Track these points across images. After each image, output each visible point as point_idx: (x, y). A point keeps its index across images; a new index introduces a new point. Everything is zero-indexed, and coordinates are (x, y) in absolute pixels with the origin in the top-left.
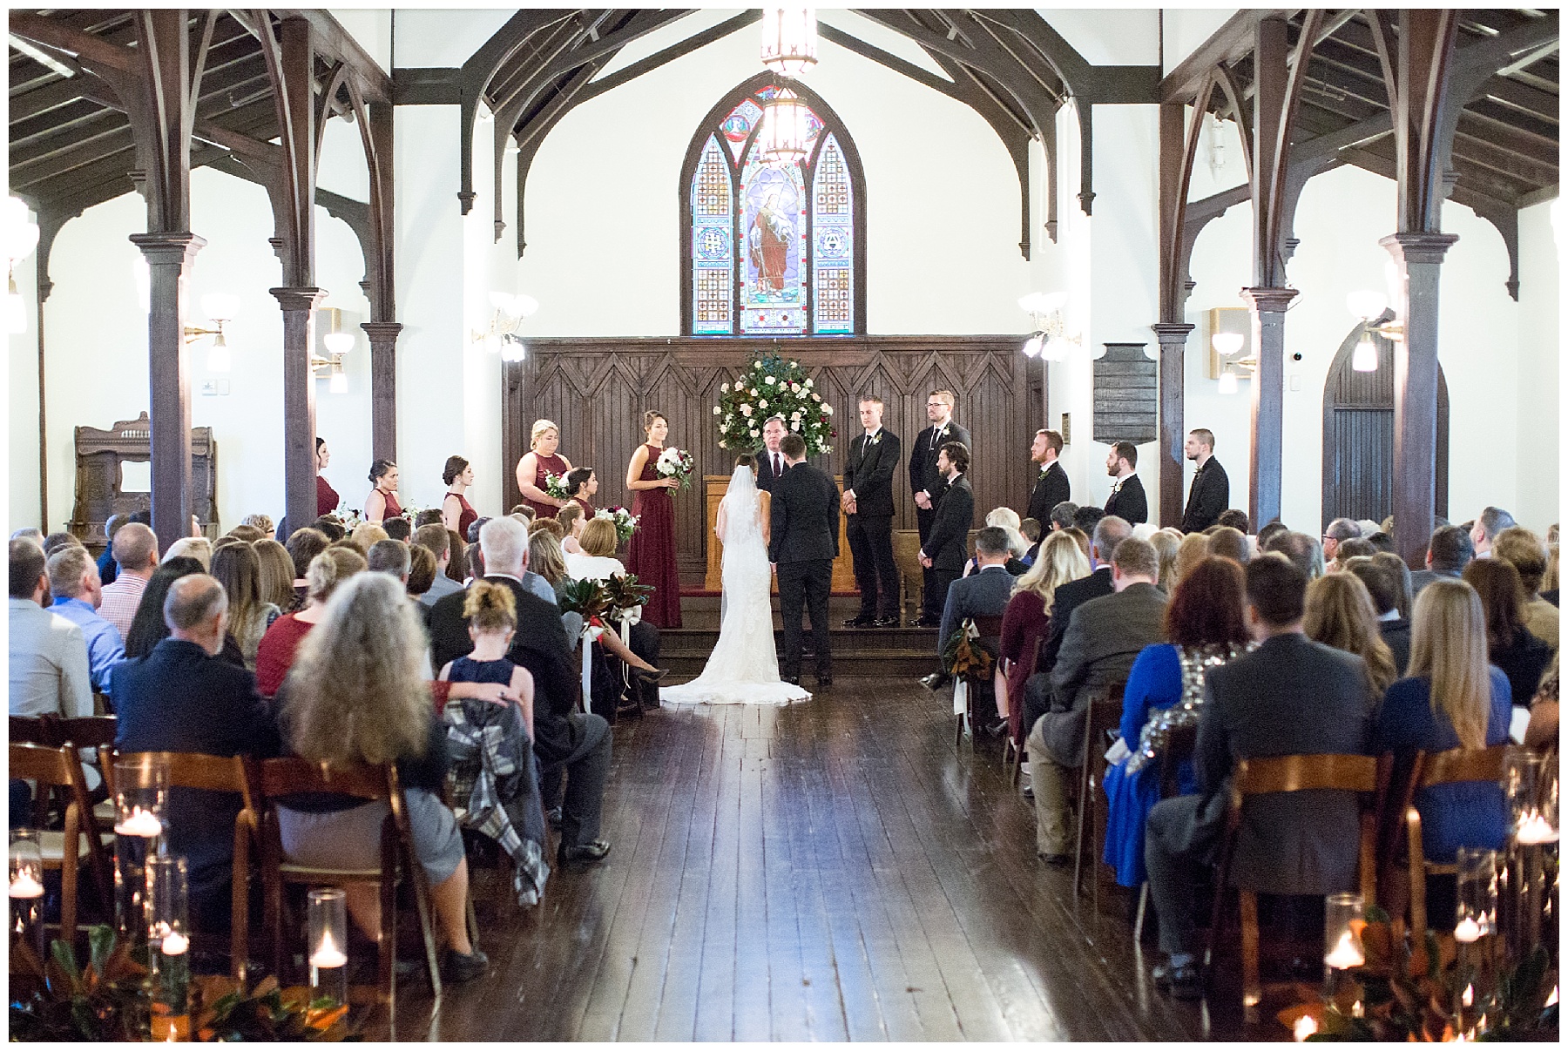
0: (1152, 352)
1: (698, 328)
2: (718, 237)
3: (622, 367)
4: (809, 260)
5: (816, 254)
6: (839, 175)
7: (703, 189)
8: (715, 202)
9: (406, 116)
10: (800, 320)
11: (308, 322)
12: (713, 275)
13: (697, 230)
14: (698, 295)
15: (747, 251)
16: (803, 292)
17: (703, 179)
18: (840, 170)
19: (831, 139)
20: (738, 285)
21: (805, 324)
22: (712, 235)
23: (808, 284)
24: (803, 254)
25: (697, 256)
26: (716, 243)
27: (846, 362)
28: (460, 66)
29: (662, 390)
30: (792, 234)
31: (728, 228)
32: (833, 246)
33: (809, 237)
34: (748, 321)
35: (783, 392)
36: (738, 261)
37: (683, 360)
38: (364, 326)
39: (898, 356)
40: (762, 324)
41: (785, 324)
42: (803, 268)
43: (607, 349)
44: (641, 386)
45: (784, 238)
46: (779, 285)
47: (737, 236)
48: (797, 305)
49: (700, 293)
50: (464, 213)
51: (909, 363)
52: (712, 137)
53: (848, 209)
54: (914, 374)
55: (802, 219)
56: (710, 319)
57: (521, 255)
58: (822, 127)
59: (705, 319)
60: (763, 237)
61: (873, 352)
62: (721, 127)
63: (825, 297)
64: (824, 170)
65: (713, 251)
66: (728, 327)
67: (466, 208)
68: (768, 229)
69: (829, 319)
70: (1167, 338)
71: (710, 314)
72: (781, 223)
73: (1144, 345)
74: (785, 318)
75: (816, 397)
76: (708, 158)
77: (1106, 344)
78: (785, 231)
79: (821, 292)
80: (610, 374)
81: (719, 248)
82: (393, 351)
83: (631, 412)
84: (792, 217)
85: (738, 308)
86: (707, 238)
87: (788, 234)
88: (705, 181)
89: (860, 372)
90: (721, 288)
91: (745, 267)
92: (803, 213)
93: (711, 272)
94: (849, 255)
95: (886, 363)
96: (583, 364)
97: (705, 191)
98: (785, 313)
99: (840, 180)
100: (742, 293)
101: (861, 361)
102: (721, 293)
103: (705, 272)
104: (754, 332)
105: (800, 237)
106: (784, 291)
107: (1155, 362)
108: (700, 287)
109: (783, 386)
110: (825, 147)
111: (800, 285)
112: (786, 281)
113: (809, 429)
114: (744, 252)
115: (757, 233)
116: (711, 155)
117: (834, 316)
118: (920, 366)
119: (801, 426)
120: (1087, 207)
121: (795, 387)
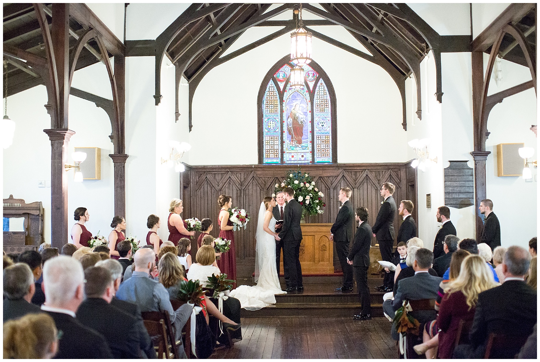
0: (471, 164)
1: (266, 161)
2: (274, 122)
3: (232, 177)
4: (312, 132)
5: (316, 129)
6: (325, 96)
7: (267, 102)
8: (273, 108)
9: (130, 62)
10: (308, 158)
11: (63, 146)
12: (272, 138)
13: (265, 119)
14: (266, 147)
15: (286, 128)
16: (310, 145)
17: (267, 98)
18: (325, 94)
19: (321, 81)
20: (282, 142)
21: (311, 159)
22: (272, 122)
23: (313, 142)
24: (310, 129)
25: (265, 131)
26: (273, 125)
27: (329, 175)
28: (155, 39)
29: (250, 187)
30: (305, 121)
31: (278, 119)
32: (323, 126)
33: (312, 122)
34: (287, 158)
35: (302, 187)
36: (282, 132)
37: (260, 175)
38: (111, 156)
39: (351, 172)
40: (293, 159)
41: (303, 159)
42: (310, 135)
43: (227, 170)
44: (241, 185)
45: (302, 122)
46: (300, 142)
47: (282, 122)
48: (308, 151)
49: (267, 146)
50: (157, 104)
51: (356, 175)
52: (271, 80)
53: (329, 110)
54: (358, 179)
55: (309, 114)
56: (271, 157)
57: (190, 130)
58: (318, 75)
59: (269, 157)
60: (293, 123)
61: (341, 170)
62: (275, 76)
63: (320, 147)
64: (318, 94)
65: (272, 128)
66: (279, 161)
67: (157, 102)
68: (295, 119)
69: (321, 157)
70: (478, 158)
71: (271, 155)
72: (301, 116)
73: (467, 161)
74: (303, 156)
75: (316, 189)
76: (269, 89)
77: (450, 161)
78: (302, 120)
79: (318, 145)
80: (228, 181)
81: (274, 127)
82: (124, 167)
83: (237, 197)
84: (305, 114)
85: (282, 152)
86: (269, 123)
87: (304, 121)
88: (268, 99)
89: (335, 179)
90: (275, 144)
91: (285, 135)
92: (310, 112)
93: (271, 137)
94: (329, 130)
95: (346, 175)
96: (217, 176)
97: (268, 103)
98: (302, 154)
99: (325, 98)
100: (284, 146)
101: (335, 174)
102: (275, 146)
103: (269, 137)
104: (289, 162)
105: (309, 122)
106: (302, 145)
107: (472, 169)
108: (267, 144)
109: (302, 184)
110: (319, 84)
111: (309, 142)
112: (303, 141)
113: (313, 203)
114: (285, 129)
115: (290, 120)
116: (271, 88)
117: (323, 155)
118: (361, 176)
119: (310, 202)
120: (439, 99)
121: (307, 185)
